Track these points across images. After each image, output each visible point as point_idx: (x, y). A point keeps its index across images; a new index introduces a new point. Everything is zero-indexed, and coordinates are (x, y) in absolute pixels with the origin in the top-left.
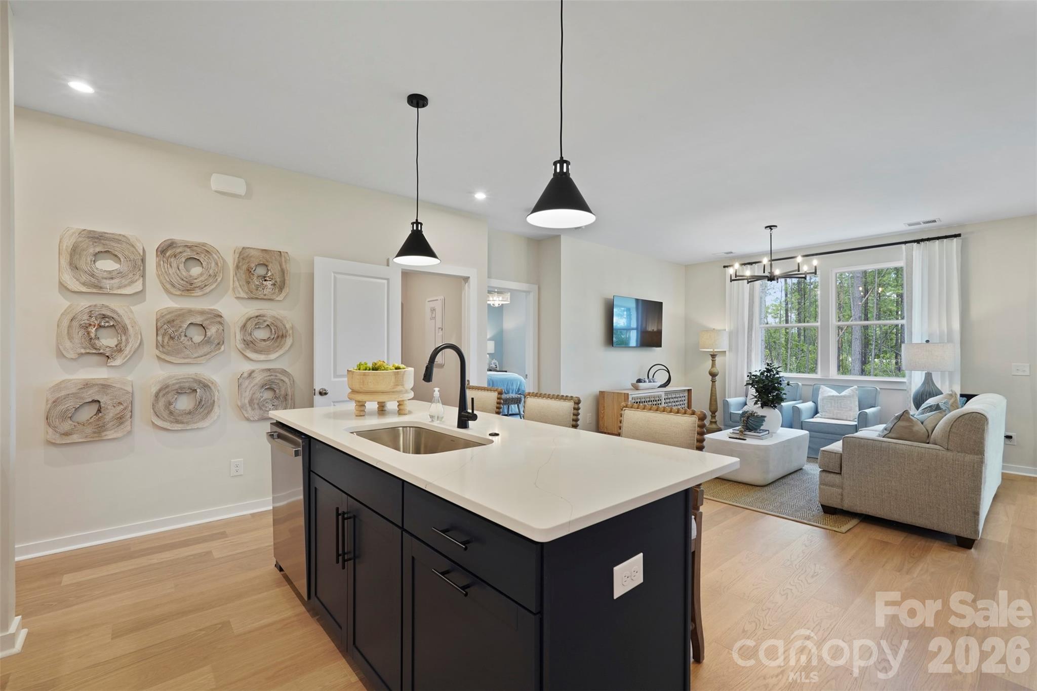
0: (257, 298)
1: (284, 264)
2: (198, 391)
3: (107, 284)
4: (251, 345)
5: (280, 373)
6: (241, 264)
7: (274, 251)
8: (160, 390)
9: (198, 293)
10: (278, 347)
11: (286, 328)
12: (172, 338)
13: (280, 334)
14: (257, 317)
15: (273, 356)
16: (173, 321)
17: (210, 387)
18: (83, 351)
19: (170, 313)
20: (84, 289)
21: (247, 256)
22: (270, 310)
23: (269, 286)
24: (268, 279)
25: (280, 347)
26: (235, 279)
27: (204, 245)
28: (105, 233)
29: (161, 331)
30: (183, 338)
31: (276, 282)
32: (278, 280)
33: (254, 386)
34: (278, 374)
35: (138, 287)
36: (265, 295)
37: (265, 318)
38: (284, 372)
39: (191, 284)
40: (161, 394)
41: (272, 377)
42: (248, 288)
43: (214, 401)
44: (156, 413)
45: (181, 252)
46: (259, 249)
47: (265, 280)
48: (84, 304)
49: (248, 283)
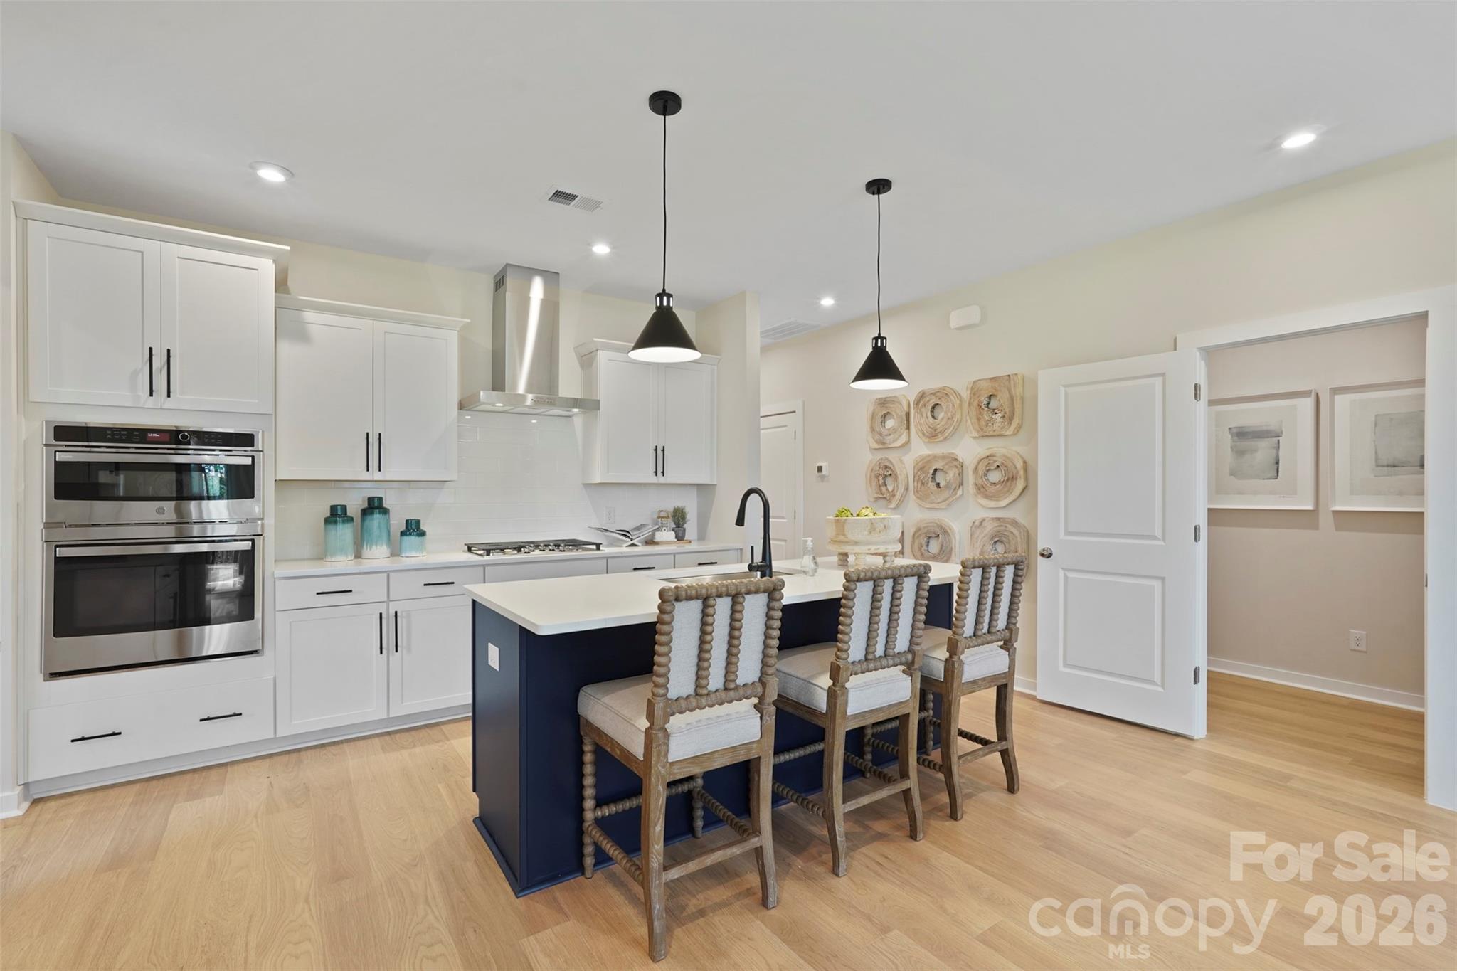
0: (987, 436)
1: (1013, 389)
2: (940, 536)
3: (888, 439)
4: (982, 490)
5: (1010, 524)
6: (972, 400)
7: (1002, 377)
8: (915, 532)
9: (940, 438)
10: (1008, 491)
11: (1016, 468)
12: (923, 484)
13: (1011, 476)
14: (988, 457)
15: (1003, 503)
16: (924, 467)
17: (949, 534)
18: (876, 496)
19: (922, 460)
20: (877, 447)
21: (977, 391)
22: (999, 447)
23: (999, 420)
24: (996, 411)
25: (1010, 491)
26: (968, 417)
27: (944, 388)
28: (887, 398)
29: (917, 478)
30: (930, 483)
31: (1005, 413)
32: (1007, 410)
33: (984, 537)
34: (1008, 525)
35: (903, 439)
36: (994, 431)
37: (995, 458)
38: (1014, 523)
39: (935, 430)
40: (916, 536)
41: (1002, 528)
42: (979, 425)
43: (952, 548)
44: (913, 553)
45: (928, 401)
46: (987, 379)
47: (996, 413)
48: (879, 456)
49: (979, 419)
